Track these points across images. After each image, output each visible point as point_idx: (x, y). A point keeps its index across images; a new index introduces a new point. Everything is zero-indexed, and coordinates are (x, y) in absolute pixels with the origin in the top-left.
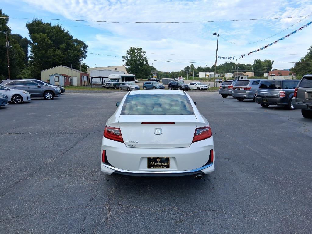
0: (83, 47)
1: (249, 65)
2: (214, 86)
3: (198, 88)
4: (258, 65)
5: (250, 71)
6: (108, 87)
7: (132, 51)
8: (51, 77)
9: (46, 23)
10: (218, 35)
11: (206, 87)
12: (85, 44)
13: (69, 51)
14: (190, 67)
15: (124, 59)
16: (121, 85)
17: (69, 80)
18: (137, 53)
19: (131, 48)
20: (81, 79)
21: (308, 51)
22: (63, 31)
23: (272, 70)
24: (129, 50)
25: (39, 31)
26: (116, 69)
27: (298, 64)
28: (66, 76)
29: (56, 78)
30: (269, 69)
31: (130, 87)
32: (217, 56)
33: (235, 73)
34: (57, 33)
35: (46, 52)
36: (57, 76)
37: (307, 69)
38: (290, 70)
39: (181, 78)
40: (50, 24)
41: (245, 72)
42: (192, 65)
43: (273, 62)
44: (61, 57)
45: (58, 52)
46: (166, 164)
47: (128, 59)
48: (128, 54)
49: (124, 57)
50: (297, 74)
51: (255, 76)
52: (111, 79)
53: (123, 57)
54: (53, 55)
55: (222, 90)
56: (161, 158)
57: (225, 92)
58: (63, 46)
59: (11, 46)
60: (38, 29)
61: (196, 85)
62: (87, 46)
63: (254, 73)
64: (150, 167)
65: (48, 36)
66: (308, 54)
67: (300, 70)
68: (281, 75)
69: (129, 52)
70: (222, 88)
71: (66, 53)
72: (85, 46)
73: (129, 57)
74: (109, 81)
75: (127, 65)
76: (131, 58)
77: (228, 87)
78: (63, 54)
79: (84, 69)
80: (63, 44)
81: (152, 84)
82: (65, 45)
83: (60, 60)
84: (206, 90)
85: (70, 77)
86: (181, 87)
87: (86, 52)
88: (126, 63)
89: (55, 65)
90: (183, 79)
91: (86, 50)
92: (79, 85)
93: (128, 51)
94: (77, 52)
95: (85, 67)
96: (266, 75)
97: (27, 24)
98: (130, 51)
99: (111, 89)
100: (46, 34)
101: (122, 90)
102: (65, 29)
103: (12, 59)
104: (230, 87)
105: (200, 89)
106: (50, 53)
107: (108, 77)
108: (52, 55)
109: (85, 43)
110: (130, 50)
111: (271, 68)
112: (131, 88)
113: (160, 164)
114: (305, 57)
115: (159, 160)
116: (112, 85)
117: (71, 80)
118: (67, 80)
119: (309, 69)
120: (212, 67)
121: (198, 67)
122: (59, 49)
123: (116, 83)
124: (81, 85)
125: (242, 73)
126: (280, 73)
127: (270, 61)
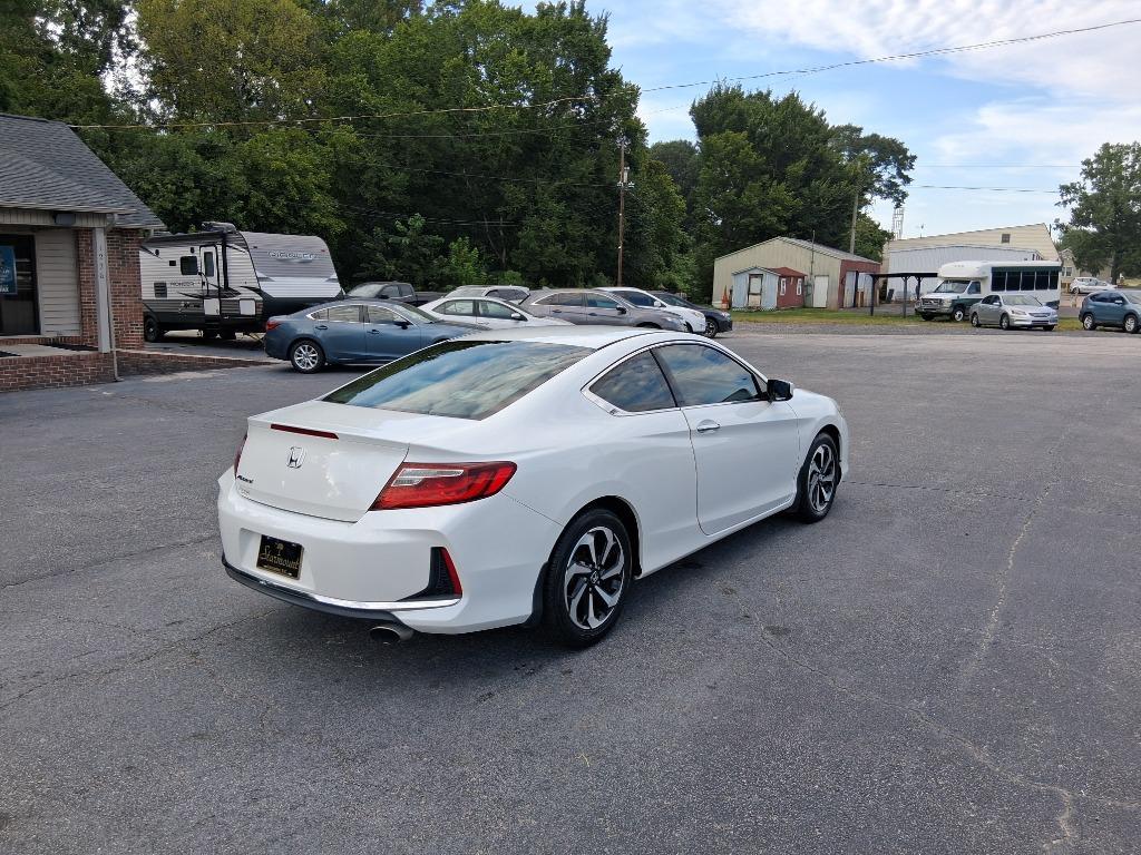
0: (896, 160)
6: (930, 315)
7: (1110, 160)
8: (739, 277)
9: (754, 92)
12: (905, 151)
13: (814, 183)
15: (1069, 197)
16: (980, 304)
17: (799, 287)
18: (1133, 167)
19: (1106, 147)
20: (842, 282)
22: (810, 112)
24: (1093, 159)
25: (724, 125)
26: (1006, 238)
28: (787, 275)
29: (753, 280)
31: (1010, 313)
34: (783, 124)
35: (738, 195)
36: (756, 276)
40: (769, 93)
44: (786, 209)
45: (779, 190)
46: (291, 565)
47: (1085, 197)
48: (1089, 174)
49: (1066, 189)
52: (947, 281)
53: (1063, 187)
54: (763, 204)
56: (286, 543)
58: (797, 168)
59: (631, 184)
60: (724, 118)
62: (914, 158)
64: (261, 564)
65: (751, 137)
69: (1095, 166)
71: (806, 191)
72: (906, 158)
73: (1090, 189)
74: (937, 291)
75: (1079, 218)
76: (1102, 191)
78: (795, 197)
79: (869, 247)
80: (800, 158)
81: (1124, 302)
82: (804, 162)
83: (780, 219)
85: (803, 277)
87: (907, 180)
88: (1073, 211)
89: (763, 235)
91: (905, 173)
92: (834, 305)
93: (1087, 163)
94: (844, 183)
95: (876, 240)
97: (693, 107)
98: (1096, 161)
99: (943, 321)
100: (745, 133)
101: (979, 326)
102: (815, 106)
103: (634, 225)
106: (750, 197)
107: (935, 275)
108: (755, 201)
109: (905, 146)
110: (1099, 159)
112: (1015, 317)
113: (280, 561)
115: (281, 547)
116: (947, 306)
117: (805, 287)
118: (791, 289)
122: (781, 178)
123: (965, 295)
124: (841, 304)
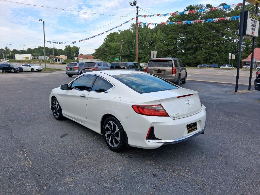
1: (61, 50)
2: (45, 67)
3: (32, 69)
4: (68, 50)
5: (63, 55)
10: (44, 21)
11: (40, 68)
14: (5, 49)
21: (104, 42)
23: (79, 54)
27: (98, 51)
30: (76, 53)
32: (45, 41)
33: (51, 56)
37: (105, 55)
38: (92, 55)
39: (4, 60)
41: (59, 55)
42: (7, 47)
43: (79, 48)
46: (196, 127)
50: (97, 58)
51: (67, 59)
55: (69, 71)
57: (71, 72)
61: (30, 66)
63: (66, 57)
64: (189, 132)
66: (104, 43)
67: (100, 55)
68: (87, 59)
70: (68, 69)
77: (74, 68)
84: (40, 71)
86: (14, 69)
90: (6, 61)
96: (76, 58)
104: (76, 68)
105: (35, 70)
111: (78, 53)
113: (193, 128)
114: (102, 46)
119: (106, 54)
120: (28, 50)
121: (13, 50)
125: (57, 56)
126: (87, 57)
127: (77, 47)
